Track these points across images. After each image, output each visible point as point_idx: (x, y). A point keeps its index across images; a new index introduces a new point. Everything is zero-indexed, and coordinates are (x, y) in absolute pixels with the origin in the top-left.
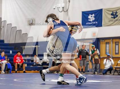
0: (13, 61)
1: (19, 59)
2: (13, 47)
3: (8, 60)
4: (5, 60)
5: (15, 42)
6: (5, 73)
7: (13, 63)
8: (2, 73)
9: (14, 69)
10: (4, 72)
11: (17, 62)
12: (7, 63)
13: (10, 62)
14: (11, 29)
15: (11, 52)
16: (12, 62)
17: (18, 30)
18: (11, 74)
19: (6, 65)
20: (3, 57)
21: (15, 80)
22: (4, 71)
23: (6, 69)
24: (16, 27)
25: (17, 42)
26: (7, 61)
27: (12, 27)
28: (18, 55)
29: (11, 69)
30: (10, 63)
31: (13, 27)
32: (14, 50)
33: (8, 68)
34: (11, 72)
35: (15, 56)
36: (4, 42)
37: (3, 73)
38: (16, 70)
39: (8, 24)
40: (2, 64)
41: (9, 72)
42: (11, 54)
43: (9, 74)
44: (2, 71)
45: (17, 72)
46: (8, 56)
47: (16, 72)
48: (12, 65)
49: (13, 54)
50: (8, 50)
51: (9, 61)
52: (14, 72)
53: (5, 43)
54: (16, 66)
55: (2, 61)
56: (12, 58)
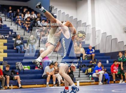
2: (110, 56)
4: (102, 70)
5: (111, 51)
6: (103, 84)
9: (111, 79)
11: (115, 72)
12: (104, 73)
13: (107, 73)
14: (106, 38)
15: (108, 62)
16: (110, 72)
17: (113, 39)
18: (109, 85)
19: (103, 75)
20: (99, 67)
21: (113, 91)
22: (102, 81)
23: (104, 80)
24: (111, 36)
25: (113, 51)
26: (104, 71)
27: (107, 36)
29: (109, 79)
30: (107, 74)
32: (111, 60)
34: (109, 83)
35: (112, 65)
37: (100, 84)
38: (114, 80)
40: (99, 75)
42: (108, 64)
44: (99, 82)
45: (116, 82)
46: (105, 66)
48: (109, 75)
49: (110, 64)
50: (104, 60)
51: (106, 71)
52: (113, 82)
53: (100, 52)
54: (114, 77)
55: (99, 71)
56: (109, 68)
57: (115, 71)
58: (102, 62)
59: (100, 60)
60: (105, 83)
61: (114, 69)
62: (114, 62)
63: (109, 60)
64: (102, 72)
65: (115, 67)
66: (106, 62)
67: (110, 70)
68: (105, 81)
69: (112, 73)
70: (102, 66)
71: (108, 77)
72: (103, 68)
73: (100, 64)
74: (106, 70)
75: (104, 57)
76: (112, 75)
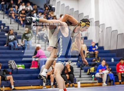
0: (116, 71)
1: (122, 68)
3: (110, 69)
4: (106, 69)
5: (117, 47)
6: (108, 85)
8: (104, 86)
9: (117, 80)
10: (105, 84)
11: (121, 72)
12: (109, 73)
13: (112, 72)
14: (111, 32)
15: (113, 60)
17: (119, 34)
18: (114, 86)
19: (108, 75)
20: (103, 66)
22: (106, 82)
23: (108, 80)
24: (116, 30)
25: (118, 48)
26: (109, 70)
27: (112, 30)
28: (120, 63)
30: (112, 74)
31: (113, 31)
33: (110, 79)
35: (118, 64)
36: (104, 49)
38: (120, 81)
39: (107, 28)
40: (103, 75)
41: (112, 84)
43: (112, 86)
44: (103, 83)
45: (122, 83)
46: (110, 65)
47: (120, 84)
48: (115, 75)
49: (115, 62)
50: (109, 58)
51: (111, 71)
52: (118, 83)
53: (105, 49)
55: (102, 70)
56: (115, 67)
57: (120, 70)
58: (106, 61)
59: (103, 58)
60: (109, 84)
61: (120, 69)
62: (120, 60)
63: (115, 58)
64: (106, 72)
65: (121, 66)
66: (111, 61)
67: (116, 69)
68: (110, 81)
69: (118, 73)
70: (106, 65)
72: (107, 67)
73: (103, 63)
74: (111, 69)
75: (109, 54)
76: (118, 75)
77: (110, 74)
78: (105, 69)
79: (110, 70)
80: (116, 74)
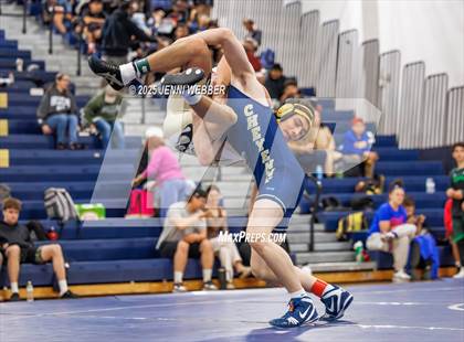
2: (440, 163)
3: (419, 220)
4: (405, 220)
5: (445, 138)
7: (444, 232)
8: (398, 281)
9: (447, 260)
10: (405, 276)
14: (425, 83)
15: (430, 185)
16: (441, 229)
17: (453, 89)
18: (437, 282)
19: (413, 244)
20: (396, 209)
21: (454, 307)
22: (408, 269)
23: (416, 261)
24: (443, 74)
25: (452, 140)
26: (416, 224)
27: (427, 75)
29: (436, 259)
30: (428, 236)
31: (430, 77)
32: (442, 178)
34: (439, 274)
36: (397, 145)
37: (401, 278)
39: (407, 66)
41: (428, 274)
42: (430, 195)
43: (429, 283)
46: (420, 205)
48: (439, 243)
49: (440, 193)
50: (416, 179)
51: (424, 225)
52: (452, 271)
53: (400, 147)
55: (393, 225)
56: (439, 210)
58: (407, 189)
59: (397, 179)
63: (438, 177)
64: (407, 230)
66: (423, 188)
68: (422, 265)
70: (406, 203)
71: (433, 250)
72: (410, 210)
73: (397, 196)
74: (426, 220)
75: (418, 164)
77: (422, 237)
78: (402, 218)
79: (422, 221)
80: (445, 239)
